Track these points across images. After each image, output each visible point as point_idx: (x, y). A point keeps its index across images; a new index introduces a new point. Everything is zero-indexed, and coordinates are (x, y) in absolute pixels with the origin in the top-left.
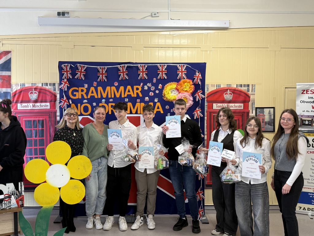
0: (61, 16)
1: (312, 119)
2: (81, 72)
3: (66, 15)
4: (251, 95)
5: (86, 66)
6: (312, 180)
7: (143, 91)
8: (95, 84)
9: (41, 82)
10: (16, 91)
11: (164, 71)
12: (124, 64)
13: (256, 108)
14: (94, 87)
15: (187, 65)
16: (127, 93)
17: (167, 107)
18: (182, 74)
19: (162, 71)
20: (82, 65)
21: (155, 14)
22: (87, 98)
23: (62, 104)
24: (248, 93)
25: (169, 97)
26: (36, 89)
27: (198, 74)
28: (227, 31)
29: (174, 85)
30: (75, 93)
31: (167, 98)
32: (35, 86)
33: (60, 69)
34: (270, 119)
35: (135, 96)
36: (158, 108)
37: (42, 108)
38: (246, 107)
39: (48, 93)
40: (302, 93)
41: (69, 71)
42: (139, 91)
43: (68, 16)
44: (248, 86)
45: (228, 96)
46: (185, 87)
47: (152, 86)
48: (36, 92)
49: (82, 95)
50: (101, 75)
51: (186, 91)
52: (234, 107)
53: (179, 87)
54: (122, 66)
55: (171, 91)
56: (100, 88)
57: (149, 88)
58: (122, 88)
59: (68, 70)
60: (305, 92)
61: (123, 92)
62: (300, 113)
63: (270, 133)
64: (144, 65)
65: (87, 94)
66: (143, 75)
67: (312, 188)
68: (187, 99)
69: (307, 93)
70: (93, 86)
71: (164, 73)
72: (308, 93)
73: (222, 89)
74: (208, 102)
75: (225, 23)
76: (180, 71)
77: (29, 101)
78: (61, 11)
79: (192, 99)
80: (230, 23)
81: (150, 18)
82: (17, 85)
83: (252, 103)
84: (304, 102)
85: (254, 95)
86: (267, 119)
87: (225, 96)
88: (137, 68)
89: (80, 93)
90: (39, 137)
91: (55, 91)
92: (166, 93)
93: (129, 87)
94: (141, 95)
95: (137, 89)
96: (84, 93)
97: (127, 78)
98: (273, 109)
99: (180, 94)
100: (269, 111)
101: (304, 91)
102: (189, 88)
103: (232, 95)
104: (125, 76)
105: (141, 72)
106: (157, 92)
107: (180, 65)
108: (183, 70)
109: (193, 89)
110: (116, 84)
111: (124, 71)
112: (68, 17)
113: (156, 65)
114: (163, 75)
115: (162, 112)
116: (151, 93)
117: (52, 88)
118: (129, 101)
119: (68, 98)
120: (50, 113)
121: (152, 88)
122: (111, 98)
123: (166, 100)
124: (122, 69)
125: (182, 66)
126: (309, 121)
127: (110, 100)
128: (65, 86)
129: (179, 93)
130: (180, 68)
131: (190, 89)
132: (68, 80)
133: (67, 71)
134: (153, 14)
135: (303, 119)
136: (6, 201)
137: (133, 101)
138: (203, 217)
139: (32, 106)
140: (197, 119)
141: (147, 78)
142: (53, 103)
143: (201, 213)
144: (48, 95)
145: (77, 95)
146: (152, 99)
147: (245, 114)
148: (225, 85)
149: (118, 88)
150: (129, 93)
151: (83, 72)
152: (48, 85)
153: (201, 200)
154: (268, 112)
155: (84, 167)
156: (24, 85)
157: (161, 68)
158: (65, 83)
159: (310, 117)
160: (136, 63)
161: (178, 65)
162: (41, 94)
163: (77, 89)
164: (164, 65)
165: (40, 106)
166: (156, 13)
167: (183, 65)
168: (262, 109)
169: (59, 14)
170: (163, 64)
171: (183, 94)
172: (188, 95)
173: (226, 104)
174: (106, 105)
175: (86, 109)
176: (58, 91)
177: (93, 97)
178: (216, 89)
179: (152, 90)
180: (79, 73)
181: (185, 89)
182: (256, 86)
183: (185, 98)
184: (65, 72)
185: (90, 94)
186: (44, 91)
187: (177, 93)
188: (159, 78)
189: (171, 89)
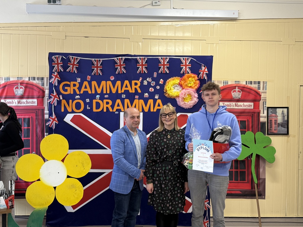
0: (52, 3)
2: (73, 65)
3: (57, 2)
4: (262, 93)
5: (79, 58)
7: (142, 86)
8: (89, 78)
9: (28, 75)
11: (166, 65)
12: (121, 56)
13: (268, 108)
14: (88, 81)
15: (192, 58)
16: (124, 88)
18: (185, 68)
19: (164, 65)
20: (75, 57)
21: (156, 3)
22: (79, 93)
23: (52, 100)
24: (259, 90)
25: (171, 93)
26: (22, 84)
27: (204, 68)
28: (236, 22)
29: (177, 80)
30: (66, 88)
31: (169, 95)
32: (21, 81)
33: (51, 61)
34: (283, 120)
35: (134, 92)
36: (159, 105)
37: (28, 105)
38: (256, 106)
39: (35, 88)
41: (60, 64)
42: (137, 87)
43: (60, 3)
44: (259, 83)
46: (189, 82)
47: (152, 81)
48: (22, 86)
49: (74, 90)
50: (96, 69)
51: (190, 87)
52: (243, 106)
53: (183, 82)
54: (119, 58)
55: (173, 87)
56: (94, 83)
57: (149, 83)
58: (119, 83)
59: (59, 62)
61: (119, 87)
63: (283, 136)
64: (143, 57)
65: (80, 89)
66: (142, 69)
68: (191, 96)
70: (87, 81)
71: (165, 66)
73: (230, 86)
75: (234, 14)
76: (184, 64)
77: (14, 97)
79: (196, 95)
80: (239, 13)
81: (150, 7)
82: (1, 79)
83: (263, 102)
85: (265, 94)
86: (280, 120)
87: (232, 94)
88: (136, 61)
89: (72, 88)
90: (24, 137)
91: (43, 86)
92: (168, 89)
93: (127, 82)
94: (139, 91)
95: (136, 84)
96: (76, 88)
97: (125, 72)
98: (286, 109)
99: (184, 90)
100: (283, 111)
102: (193, 84)
103: (241, 92)
104: (122, 69)
105: (140, 65)
107: (183, 58)
108: (187, 64)
109: (198, 85)
110: (112, 78)
111: (122, 64)
112: (59, 5)
113: (157, 57)
114: (164, 69)
116: (151, 88)
117: (40, 82)
118: (126, 98)
119: (59, 93)
120: (38, 111)
121: (152, 84)
122: (106, 94)
123: (167, 97)
124: (119, 62)
125: (186, 59)
128: (55, 81)
129: (183, 89)
130: (184, 62)
131: (195, 85)
132: (59, 73)
133: (58, 64)
134: (154, 2)
137: (131, 97)
139: (17, 102)
141: (146, 72)
142: (40, 99)
143: (206, 224)
144: (35, 90)
145: (69, 90)
146: (152, 96)
147: (256, 114)
148: (233, 81)
149: (114, 83)
150: (126, 89)
151: (75, 65)
152: (36, 79)
153: (206, 210)
154: (281, 112)
155: (83, 164)
156: (8, 78)
157: (162, 61)
158: (56, 76)
160: (135, 55)
161: (182, 58)
162: (28, 90)
163: (68, 83)
164: (166, 58)
165: (26, 103)
166: (157, 1)
167: (187, 58)
168: (274, 109)
169: (49, 1)
170: (165, 57)
171: (187, 90)
172: (192, 92)
173: (234, 103)
174: (100, 102)
175: (78, 106)
176: (47, 86)
177: (86, 92)
178: (222, 85)
179: (152, 85)
180: (71, 66)
181: (190, 85)
182: (267, 83)
183: (190, 95)
184: (55, 64)
185: (83, 89)
186: (31, 86)
187: (181, 89)
188: (160, 72)
189: (174, 84)
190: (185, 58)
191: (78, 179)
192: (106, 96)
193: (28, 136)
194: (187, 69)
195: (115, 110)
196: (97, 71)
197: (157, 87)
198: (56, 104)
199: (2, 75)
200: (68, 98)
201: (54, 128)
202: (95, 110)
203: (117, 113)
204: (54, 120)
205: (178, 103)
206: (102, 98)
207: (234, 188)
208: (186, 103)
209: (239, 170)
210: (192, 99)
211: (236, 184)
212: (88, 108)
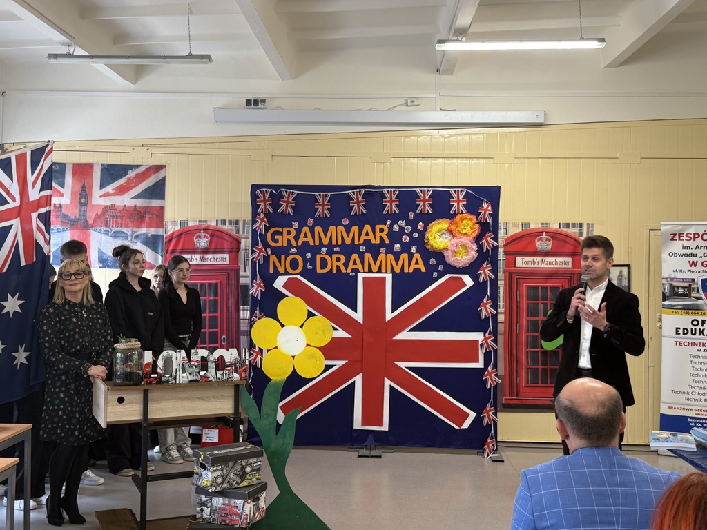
0: (252, 106)
1: (690, 285)
2: (288, 202)
3: (260, 106)
5: (295, 191)
6: (693, 393)
7: (391, 234)
8: (310, 221)
9: (215, 218)
10: (173, 233)
11: (428, 201)
12: (359, 189)
14: (309, 226)
15: (467, 190)
16: (363, 237)
17: (433, 262)
18: (458, 205)
19: (424, 201)
20: (290, 190)
21: (413, 102)
22: (295, 245)
23: (256, 255)
25: (435, 244)
26: (206, 230)
27: (486, 206)
28: (541, 129)
29: (444, 224)
30: (276, 237)
31: (432, 246)
32: (204, 226)
33: (254, 197)
35: (378, 242)
36: (417, 263)
37: (216, 263)
38: (576, 263)
39: (226, 237)
40: (672, 239)
41: (268, 201)
42: (383, 235)
43: (264, 106)
44: (581, 225)
45: (543, 244)
46: (463, 227)
47: (406, 226)
48: (206, 235)
49: (288, 240)
50: (320, 208)
51: (465, 234)
52: (554, 263)
53: (453, 227)
54: (356, 191)
55: (439, 234)
56: (318, 229)
57: (401, 228)
58: (355, 229)
59: (267, 198)
60: (677, 237)
61: (355, 235)
62: (670, 275)
64: (393, 190)
65: (297, 238)
66: (391, 207)
67: (693, 408)
68: (467, 248)
69: (679, 240)
70: (307, 226)
71: (427, 203)
72: (681, 238)
73: (533, 232)
74: (506, 253)
75: (537, 116)
76: (456, 199)
77: (194, 251)
78: (251, 97)
79: (475, 247)
80: (545, 114)
81: (405, 108)
82: (174, 223)
84: (675, 254)
87: (537, 243)
88: (382, 195)
89: (286, 237)
90: (209, 313)
91: (238, 233)
92: (430, 238)
93: (367, 227)
94: (387, 241)
95: (382, 230)
96: (291, 237)
97: (365, 213)
98: (626, 268)
99: (455, 239)
100: (621, 272)
101: (675, 235)
102: (470, 229)
103: (551, 241)
104: (361, 208)
105: (388, 202)
106: (416, 235)
108: (461, 199)
109: (477, 232)
110: (346, 222)
111: (360, 199)
112: (265, 108)
113: (413, 189)
114: (425, 207)
115: (423, 270)
116: (404, 237)
117: (234, 228)
118: (367, 251)
119: (266, 245)
120: (229, 272)
121: (407, 229)
122: (337, 245)
123: (430, 250)
124: (355, 197)
125: (458, 191)
126: (684, 288)
127: (335, 249)
128: (261, 226)
129: (454, 237)
130: (456, 196)
131: (473, 231)
132: (267, 215)
133: (265, 201)
134: (409, 100)
135: (675, 284)
136: (228, 370)
137: (374, 250)
138: (494, 453)
139: (198, 259)
140: (485, 283)
141: (397, 212)
142: (234, 254)
143: (491, 445)
144: (226, 240)
145: (280, 241)
146: (406, 248)
147: (576, 277)
148: (538, 224)
149: (348, 228)
150: (367, 238)
151: (291, 202)
152: (227, 223)
153: (491, 424)
154: (617, 271)
155: (323, 331)
156: (186, 222)
157: (422, 195)
158: (262, 220)
159: (687, 282)
160: (380, 186)
161: (452, 190)
162: (215, 239)
163: (280, 230)
164: (428, 191)
165: (212, 260)
166: (415, 99)
167: (460, 190)
169: (248, 103)
170: (426, 189)
171: (460, 240)
172: (468, 241)
173: (539, 259)
174: (327, 257)
175: (294, 264)
176: (244, 233)
177: (306, 244)
178: (521, 230)
179: (406, 231)
180: (285, 204)
181: (464, 232)
182: (594, 226)
183: (464, 246)
184: (261, 202)
185: (302, 239)
186: (220, 234)
187: (450, 238)
188: (418, 211)
189: (440, 231)
190: (456, 189)
191: (317, 348)
192: (336, 249)
193: (215, 311)
194: (461, 207)
195: (349, 271)
196: (323, 211)
197: (414, 234)
198: (262, 262)
199: (176, 217)
200: (279, 252)
201: (259, 297)
202: (319, 270)
203: (352, 274)
204: (259, 285)
205: (447, 260)
206: (330, 253)
207: (541, 395)
208: (459, 258)
209: (548, 367)
210: (467, 253)
211: (545, 389)
212: (309, 267)
